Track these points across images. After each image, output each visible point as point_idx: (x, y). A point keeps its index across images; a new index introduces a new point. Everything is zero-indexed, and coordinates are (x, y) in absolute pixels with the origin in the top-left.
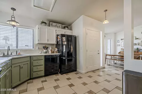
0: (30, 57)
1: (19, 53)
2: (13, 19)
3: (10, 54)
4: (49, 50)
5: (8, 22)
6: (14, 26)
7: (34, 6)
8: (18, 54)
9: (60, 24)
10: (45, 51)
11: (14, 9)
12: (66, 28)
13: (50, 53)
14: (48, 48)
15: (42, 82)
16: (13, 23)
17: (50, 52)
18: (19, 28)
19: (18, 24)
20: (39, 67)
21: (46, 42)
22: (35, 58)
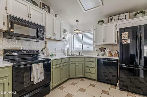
1: (81, 54)
2: (77, 28)
3: (75, 54)
4: (106, 52)
5: (74, 32)
6: (77, 33)
8: (80, 55)
10: (101, 53)
12: (141, 15)
13: (107, 56)
14: (105, 49)
15: (91, 85)
16: (77, 31)
17: (108, 55)
18: (84, 34)
20: (91, 69)
21: (102, 43)
22: (87, 60)
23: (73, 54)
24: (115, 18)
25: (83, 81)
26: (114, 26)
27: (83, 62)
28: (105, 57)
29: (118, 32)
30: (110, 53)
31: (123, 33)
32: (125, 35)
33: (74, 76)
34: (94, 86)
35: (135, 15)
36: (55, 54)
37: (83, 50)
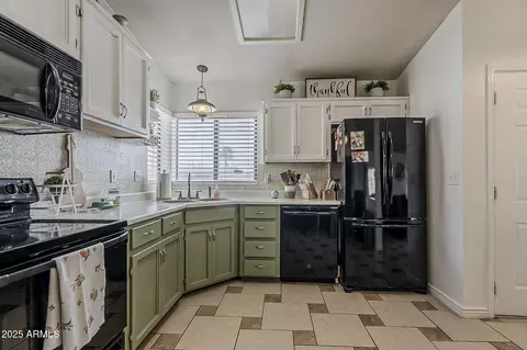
0: (238, 207)
1: (217, 194)
2: (202, 97)
3: (193, 194)
4: (302, 186)
5: (190, 108)
6: (203, 116)
7: (246, 39)
8: (212, 197)
9: (346, 81)
10: (287, 189)
11: (203, 69)
13: (305, 199)
14: (298, 176)
15: (268, 298)
16: (202, 108)
17: (306, 194)
18: (221, 121)
19: (214, 110)
20: (261, 245)
21: (290, 157)
22: (249, 213)
23: (185, 195)
24: (323, 85)
25: (238, 291)
26: (323, 109)
27: (233, 225)
28: (296, 201)
29: (334, 127)
30: (312, 188)
31: (353, 134)
32: (358, 138)
33: (204, 282)
34: (278, 299)
35: (369, 88)
36: (113, 197)
37: (219, 179)
